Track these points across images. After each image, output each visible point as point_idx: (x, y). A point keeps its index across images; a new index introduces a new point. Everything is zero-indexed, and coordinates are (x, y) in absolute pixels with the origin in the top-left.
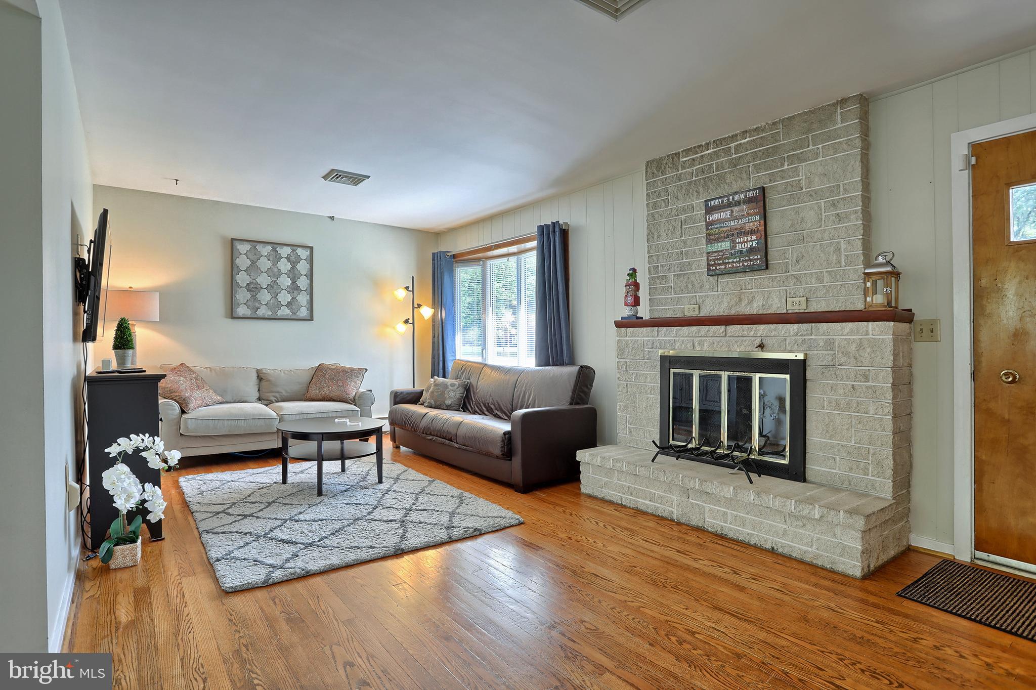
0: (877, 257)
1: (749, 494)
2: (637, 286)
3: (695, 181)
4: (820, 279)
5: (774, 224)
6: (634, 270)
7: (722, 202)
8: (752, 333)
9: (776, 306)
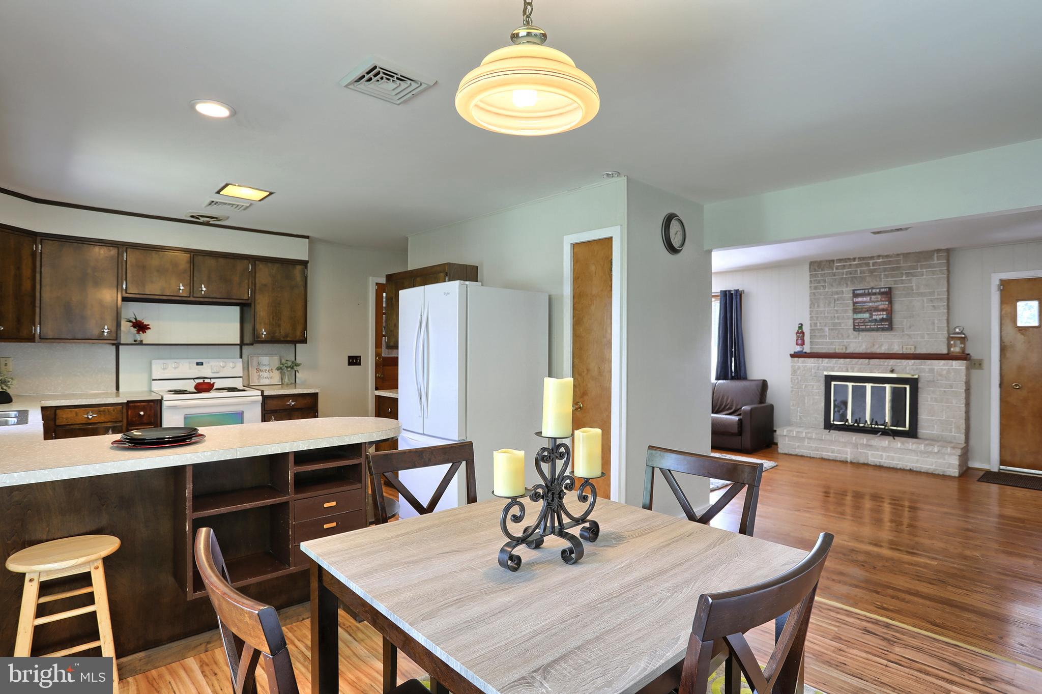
0: (955, 329)
1: (897, 444)
2: (803, 333)
3: (845, 278)
4: (923, 337)
5: (897, 307)
6: (802, 325)
7: (865, 292)
8: (886, 364)
9: (896, 349)
